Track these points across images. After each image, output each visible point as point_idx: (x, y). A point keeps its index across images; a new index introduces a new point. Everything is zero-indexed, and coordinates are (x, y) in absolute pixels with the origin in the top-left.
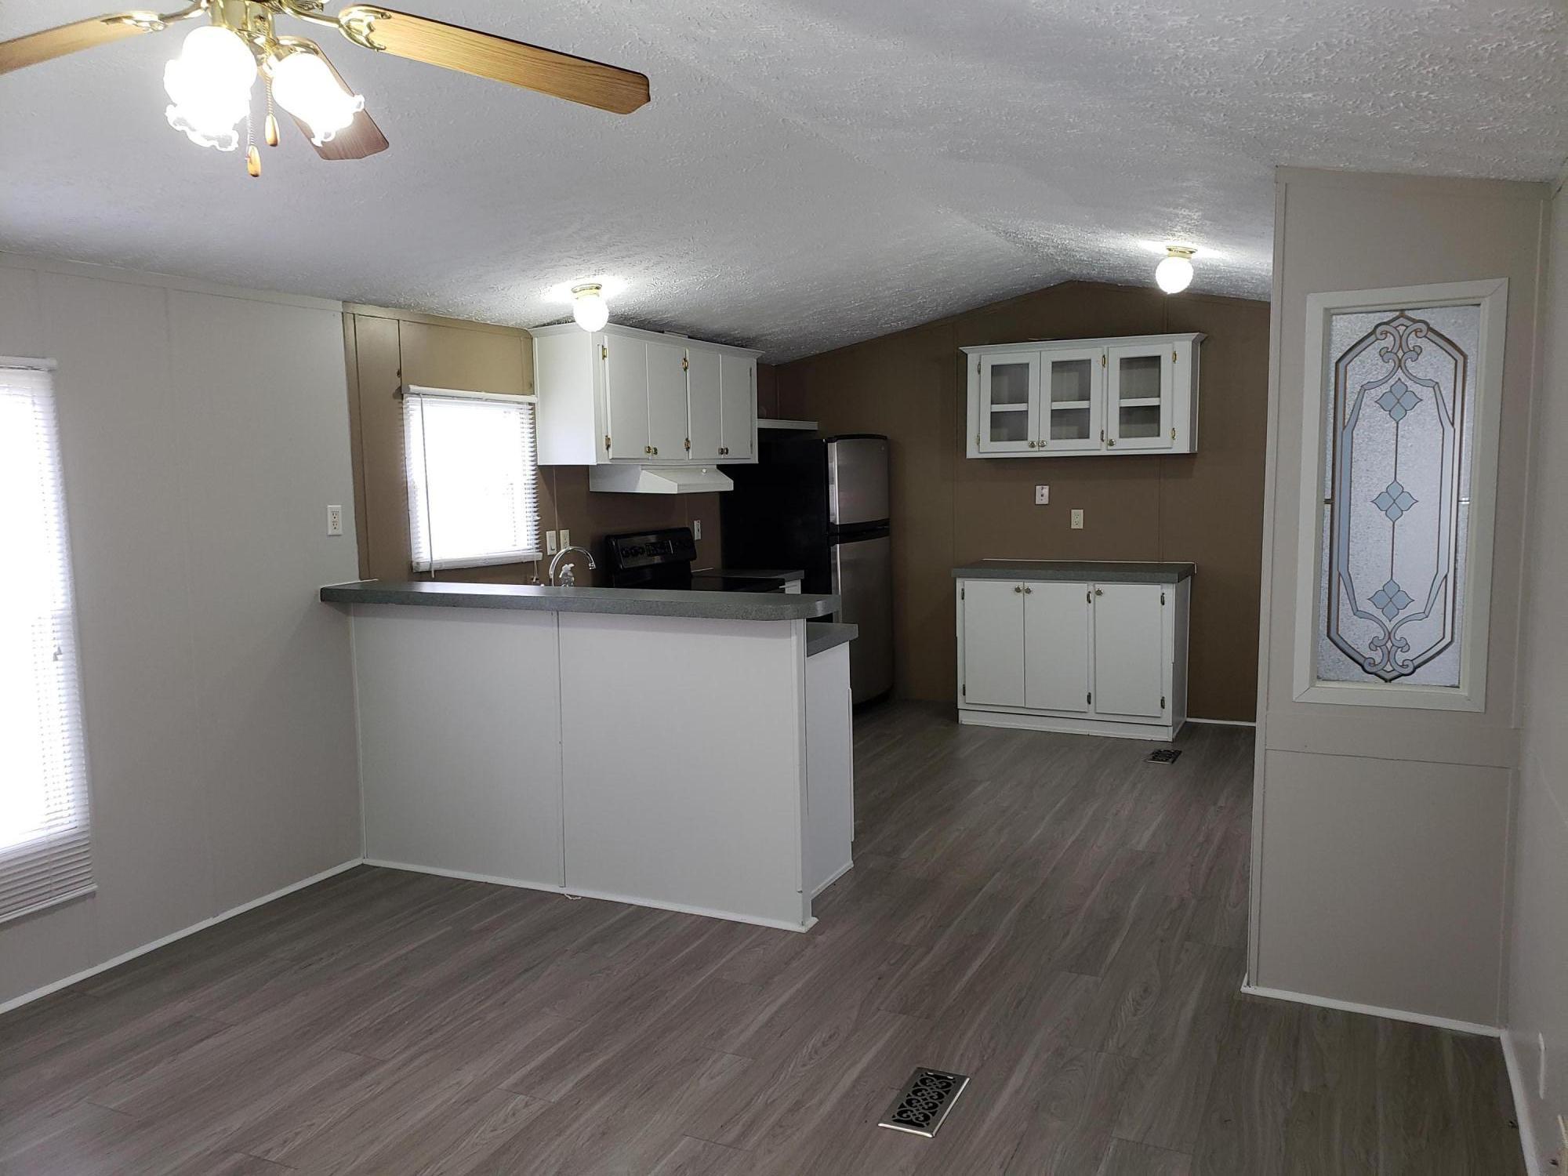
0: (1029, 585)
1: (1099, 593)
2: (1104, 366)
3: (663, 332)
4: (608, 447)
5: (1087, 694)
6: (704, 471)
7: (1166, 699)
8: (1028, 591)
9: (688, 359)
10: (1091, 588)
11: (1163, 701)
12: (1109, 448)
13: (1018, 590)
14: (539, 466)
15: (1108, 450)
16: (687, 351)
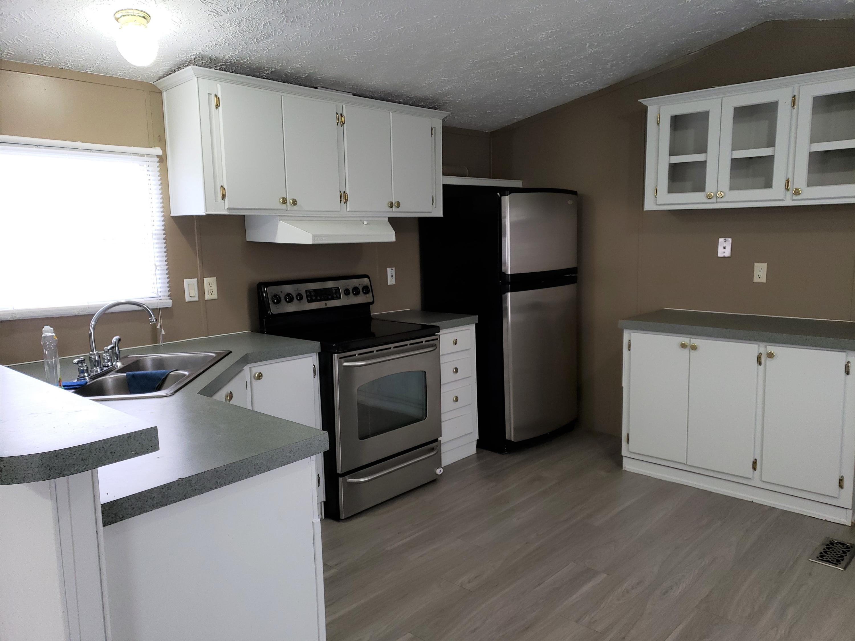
0: (695, 341)
1: (770, 355)
2: (793, 107)
3: (317, 88)
4: (223, 197)
5: (752, 460)
6: (365, 223)
7: (845, 480)
8: (694, 348)
9: (345, 114)
10: (762, 350)
11: (841, 480)
12: (795, 197)
13: (683, 346)
14: (172, 217)
15: (793, 200)
16: (344, 106)
